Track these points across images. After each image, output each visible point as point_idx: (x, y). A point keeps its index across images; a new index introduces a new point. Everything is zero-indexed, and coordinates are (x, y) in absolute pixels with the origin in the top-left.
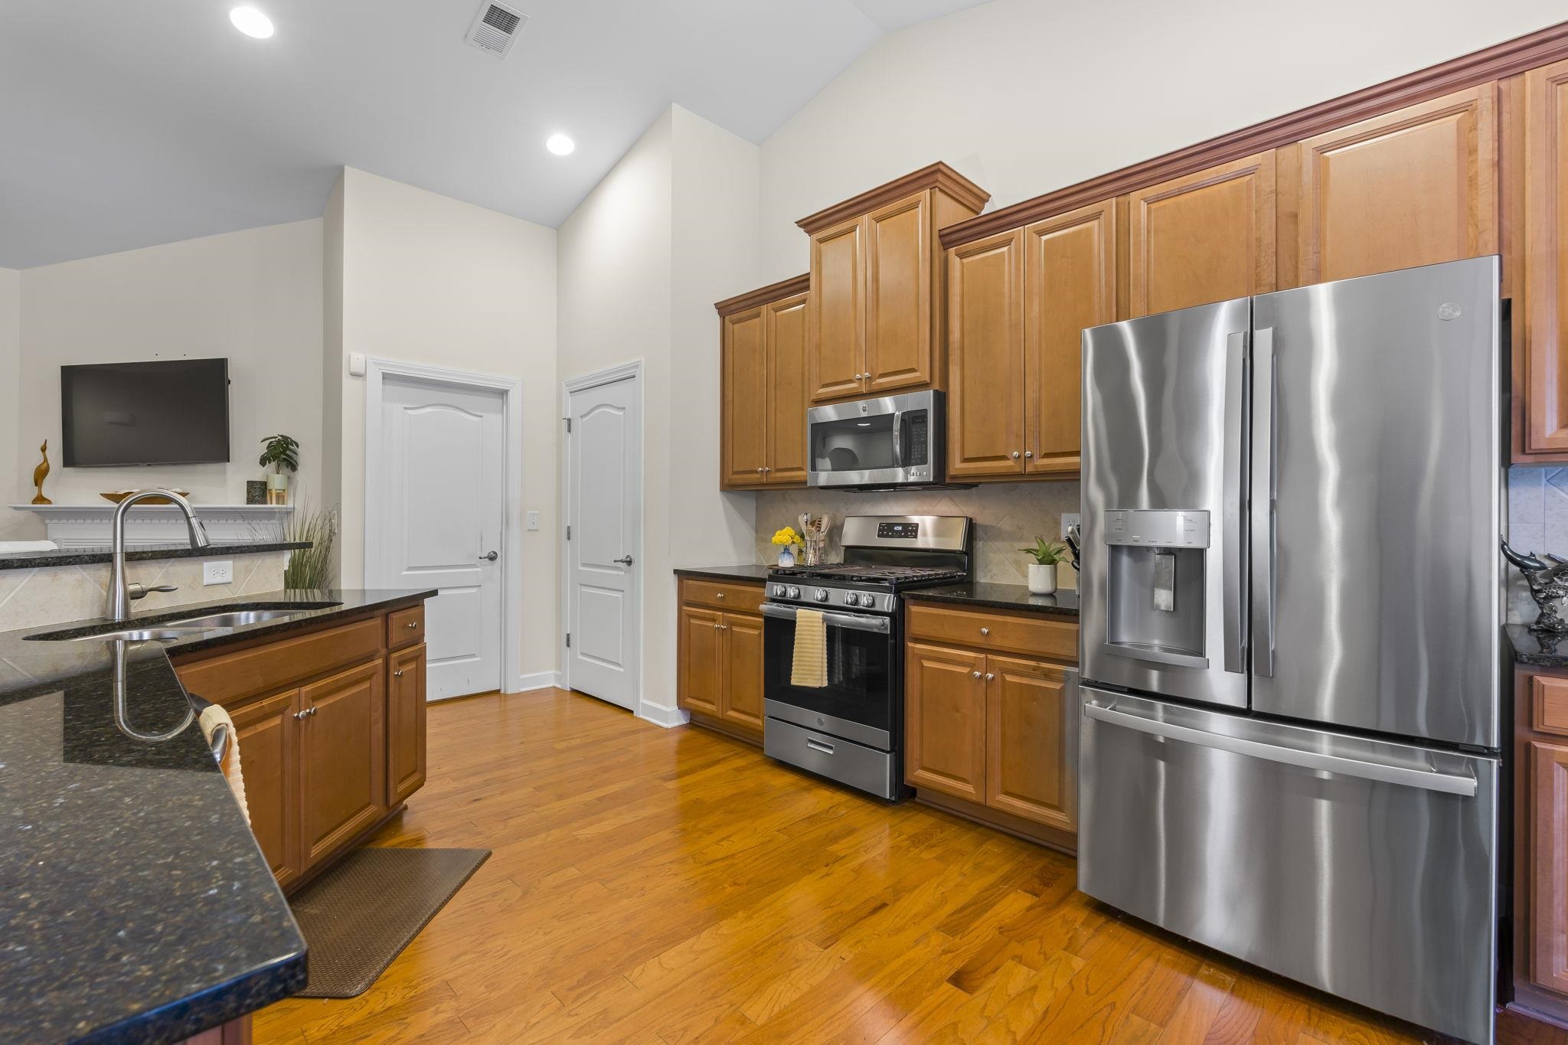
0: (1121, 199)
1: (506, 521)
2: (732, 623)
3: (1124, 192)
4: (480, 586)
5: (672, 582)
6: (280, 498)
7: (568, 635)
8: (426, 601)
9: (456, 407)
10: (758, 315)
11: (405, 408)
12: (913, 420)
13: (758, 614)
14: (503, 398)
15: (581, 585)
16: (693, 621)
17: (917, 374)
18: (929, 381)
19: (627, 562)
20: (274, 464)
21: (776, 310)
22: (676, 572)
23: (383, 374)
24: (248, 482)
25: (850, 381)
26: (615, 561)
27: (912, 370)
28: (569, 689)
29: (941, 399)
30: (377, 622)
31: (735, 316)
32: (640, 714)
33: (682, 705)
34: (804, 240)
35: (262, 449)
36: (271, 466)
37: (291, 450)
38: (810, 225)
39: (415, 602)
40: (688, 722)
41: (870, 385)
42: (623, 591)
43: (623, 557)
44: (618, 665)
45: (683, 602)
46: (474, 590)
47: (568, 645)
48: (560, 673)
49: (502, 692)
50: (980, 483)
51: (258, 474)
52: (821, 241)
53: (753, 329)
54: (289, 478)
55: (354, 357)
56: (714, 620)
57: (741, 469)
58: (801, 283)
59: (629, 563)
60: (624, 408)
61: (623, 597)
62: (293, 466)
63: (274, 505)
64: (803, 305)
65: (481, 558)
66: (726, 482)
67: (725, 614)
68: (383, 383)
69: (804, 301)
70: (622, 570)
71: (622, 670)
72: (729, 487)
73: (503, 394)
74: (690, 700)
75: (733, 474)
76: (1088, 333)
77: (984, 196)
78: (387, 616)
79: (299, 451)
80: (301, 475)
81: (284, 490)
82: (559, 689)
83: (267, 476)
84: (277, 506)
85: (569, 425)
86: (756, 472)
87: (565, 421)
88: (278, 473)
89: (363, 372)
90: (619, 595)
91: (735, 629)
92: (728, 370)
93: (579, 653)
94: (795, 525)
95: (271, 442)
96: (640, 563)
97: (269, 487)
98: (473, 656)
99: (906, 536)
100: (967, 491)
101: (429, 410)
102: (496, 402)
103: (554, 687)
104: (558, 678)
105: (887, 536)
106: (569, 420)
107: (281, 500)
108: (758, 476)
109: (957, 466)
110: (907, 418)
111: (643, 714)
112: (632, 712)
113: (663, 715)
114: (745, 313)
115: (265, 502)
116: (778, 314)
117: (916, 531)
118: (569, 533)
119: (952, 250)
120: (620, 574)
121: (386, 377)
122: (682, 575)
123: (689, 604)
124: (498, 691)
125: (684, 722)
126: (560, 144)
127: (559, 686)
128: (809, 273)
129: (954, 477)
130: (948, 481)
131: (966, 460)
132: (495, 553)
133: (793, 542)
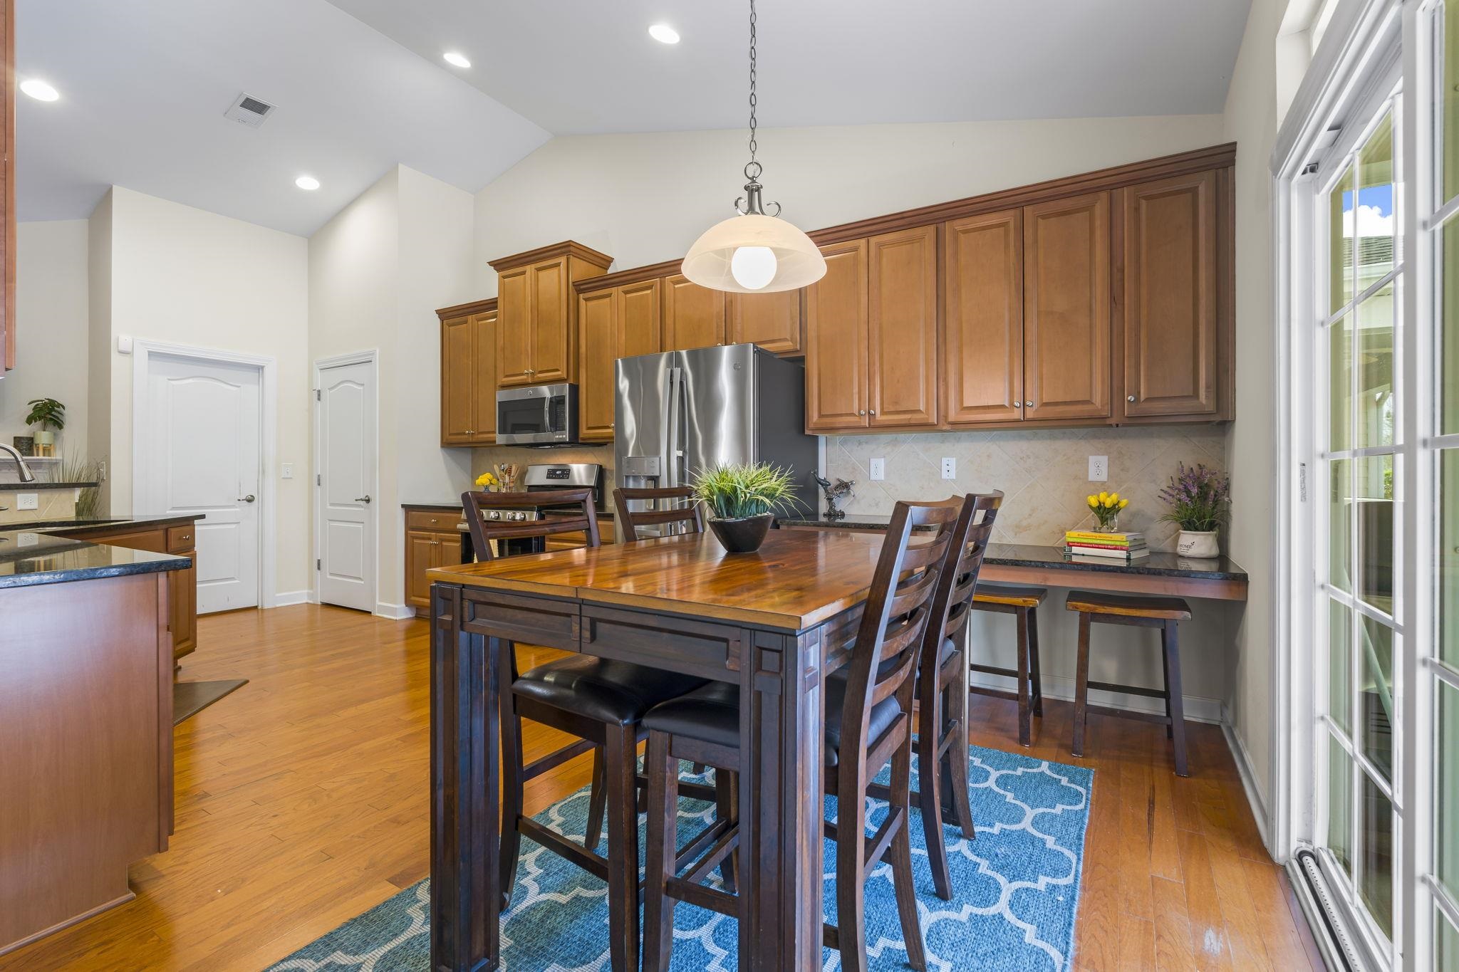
0: (662, 279)
1: (262, 471)
2: (442, 540)
3: (663, 276)
4: (239, 523)
5: (401, 514)
6: (47, 451)
7: (319, 561)
8: (196, 522)
9: (214, 379)
10: (466, 322)
11: (169, 380)
12: (557, 402)
13: (457, 531)
14: (259, 372)
15: (329, 520)
16: (415, 541)
17: (559, 373)
18: (566, 378)
19: (366, 500)
20: (39, 423)
21: (479, 320)
22: (403, 506)
23: (149, 352)
24: (15, 438)
25: (522, 374)
26: (356, 500)
27: (557, 370)
28: (319, 603)
29: (575, 389)
30: (160, 533)
31: (451, 321)
32: (377, 613)
33: (408, 603)
34: (494, 275)
35: (29, 410)
36: (37, 425)
37: (56, 411)
38: (499, 265)
39: (188, 522)
40: (414, 615)
41: (533, 377)
42: (363, 523)
43: (363, 497)
44: (360, 579)
45: (408, 527)
46: (234, 526)
47: (319, 569)
48: (312, 592)
49: (260, 608)
50: (608, 442)
51: (24, 431)
52: (504, 277)
53: (461, 331)
54: (55, 434)
55: (121, 336)
56: (430, 539)
57: (455, 432)
58: (492, 304)
59: (368, 501)
60: (363, 385)
61: (363, 527)
62: (59, 424)
63: (41, 457)
64: (495, 319)
65: (239, 500)
66: (444, 441)
67: (438, 534)
68: (149, 360)
69: (495, 316)
70: (362, 507)
71: (363, 582)
72: (447, 444)
73: (259, 369)
74: (413, 598)
75: (450, 435)
76: (620, 361)
77: (609, 259)
78: (167, 530)
79: (65, 412)
80: (67, 432)
81: (50, 445)
82: (311, 604)
83: (34, 433)
84: (44, 458)
85: (319, 395)
86: (464, 434)
87: (316, 393)
88: (44, 430)
89: (130, 350)
90: (361, 526)
91: (444, 544)
92: (446, 359)
93: (328, 574)
94: (493, 472)
95: (38, 405)
96: (376, 501)
97: (36, 441)
98: (233, 579)
99: (563, 478)
100: (600, 448)
101: (191, 381)
102: (255, 375)
103: (307, 603)
104: (310, 596)
105: (552, 478)
106: (319, 391)
107: (46, 453)
108: (466, 436)
109: (584, 432)
110: (554, 400)
111: (378, 613)
112: (370, 613)
113: (393, 611)
114: (457, 320)
115: (32, 455)
116: (480, 323)
117: (568, 474)
118: (319, 480)
119: (581, 295)
120: (361, 509)
121: (152, 355)
122: (408, 508)
123: (413, 529)
124: (256, 608)
125: (411, 616)
126: (307, 183)
127: (311, 602)
128: (497, 298)
129: (583, 439)
130: (580, 441)
131: (589, 428)
132: (252, 496)
133: (491, 483)
